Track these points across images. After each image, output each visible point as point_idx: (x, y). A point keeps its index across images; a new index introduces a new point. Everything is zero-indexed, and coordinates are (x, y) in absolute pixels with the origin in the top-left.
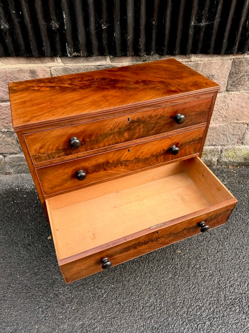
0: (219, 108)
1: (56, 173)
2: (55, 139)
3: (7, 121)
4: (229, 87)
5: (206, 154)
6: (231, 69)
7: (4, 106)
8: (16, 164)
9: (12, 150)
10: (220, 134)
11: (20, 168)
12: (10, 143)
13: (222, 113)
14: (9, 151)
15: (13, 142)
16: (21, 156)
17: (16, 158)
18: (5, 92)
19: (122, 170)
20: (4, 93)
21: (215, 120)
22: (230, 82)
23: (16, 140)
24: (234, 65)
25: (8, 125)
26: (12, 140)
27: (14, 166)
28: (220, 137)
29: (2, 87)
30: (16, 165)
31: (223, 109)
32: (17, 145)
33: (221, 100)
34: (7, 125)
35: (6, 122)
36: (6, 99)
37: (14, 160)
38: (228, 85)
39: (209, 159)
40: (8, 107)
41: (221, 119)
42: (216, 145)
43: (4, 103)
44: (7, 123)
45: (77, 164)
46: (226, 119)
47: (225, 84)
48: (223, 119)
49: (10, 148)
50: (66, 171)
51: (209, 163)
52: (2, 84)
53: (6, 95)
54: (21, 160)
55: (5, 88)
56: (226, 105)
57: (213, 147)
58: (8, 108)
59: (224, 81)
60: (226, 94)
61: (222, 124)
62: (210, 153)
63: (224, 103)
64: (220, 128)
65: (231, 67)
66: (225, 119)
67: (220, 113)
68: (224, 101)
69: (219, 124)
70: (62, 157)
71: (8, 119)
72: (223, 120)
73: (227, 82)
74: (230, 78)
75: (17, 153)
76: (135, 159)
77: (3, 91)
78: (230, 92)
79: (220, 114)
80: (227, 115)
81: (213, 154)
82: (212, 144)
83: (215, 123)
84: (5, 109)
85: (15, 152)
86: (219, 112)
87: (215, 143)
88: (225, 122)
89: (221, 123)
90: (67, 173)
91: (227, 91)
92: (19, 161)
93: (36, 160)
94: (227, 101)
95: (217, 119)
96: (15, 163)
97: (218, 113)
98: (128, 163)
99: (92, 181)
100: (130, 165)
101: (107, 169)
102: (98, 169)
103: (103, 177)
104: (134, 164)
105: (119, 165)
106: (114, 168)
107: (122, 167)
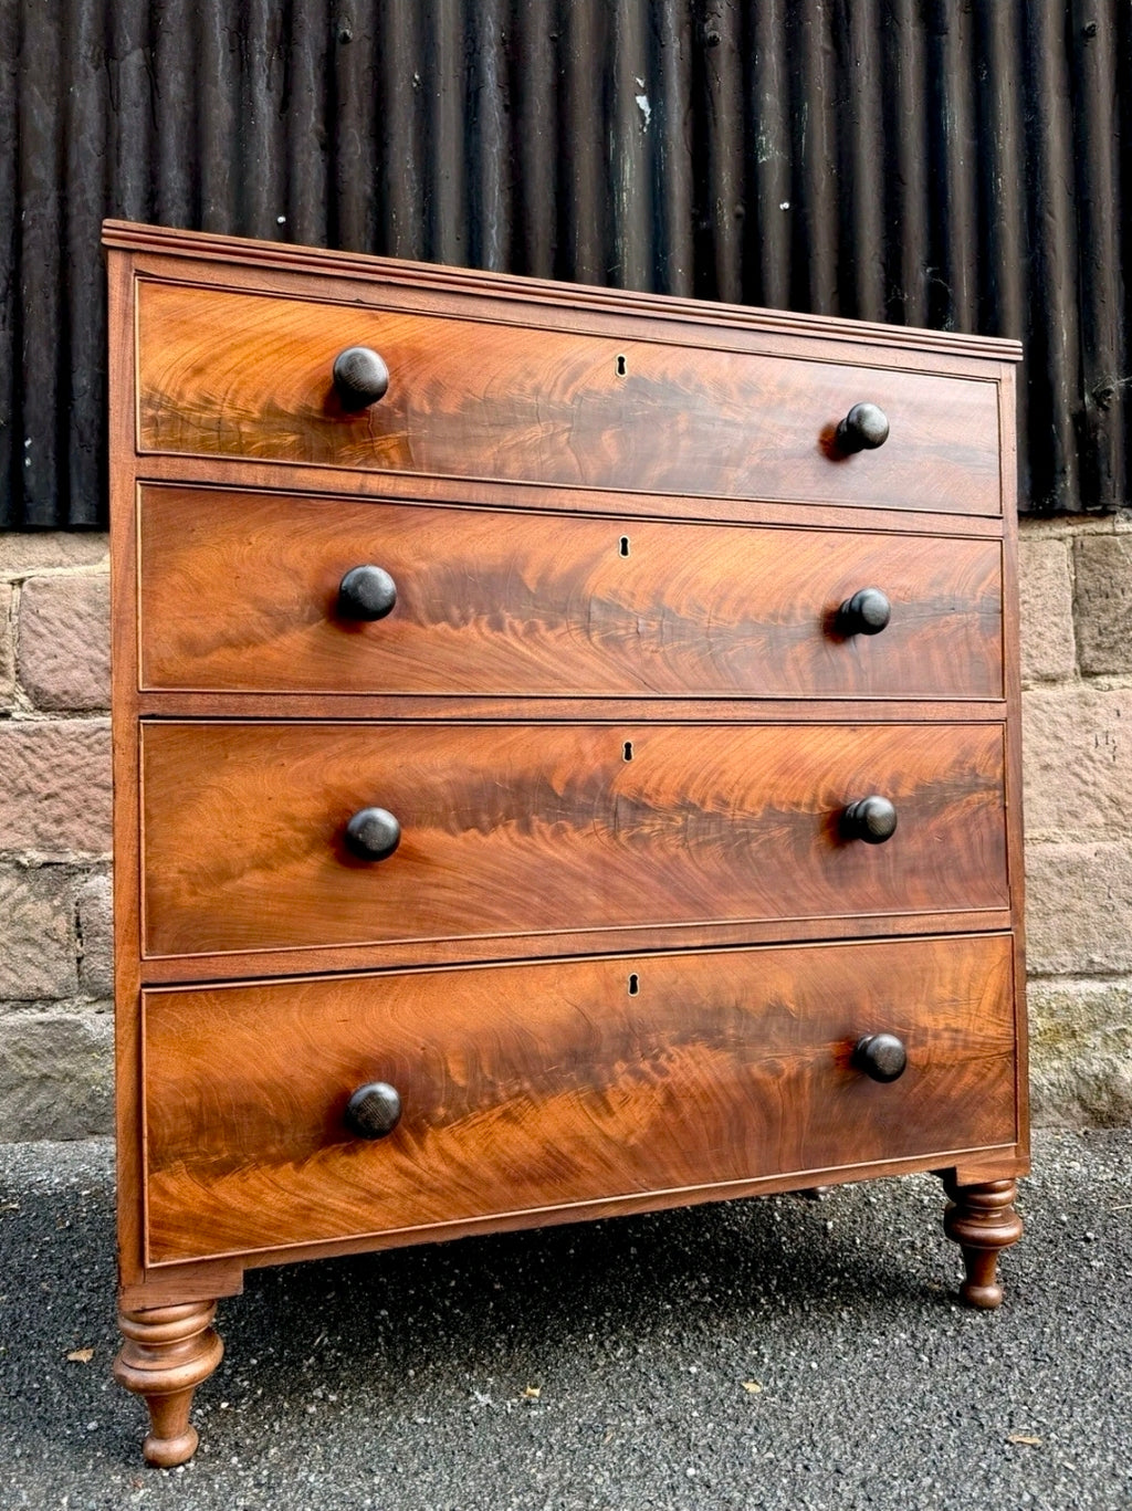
0: (1070, 757)
1: (236, 547)
2: (269, 348)
3: (61, 809)
4: (1089, 653)
5: (1074, 1034)
6: (1073, 577)
7: (72, 733)
8: (26, 1072)
9: (37, 973)
10: (1116, 901)
11: (42, 1099)
12: (36, 934)
13: (1094, 784)
14: (19, 982)
15: (54, 924)
16: (69, 1017)
17: (41, 1030)
18: (96, 669)
19: (589, 660)
20: (91, 671)
21: (1068, 818)
22: (1086, 632)
23: (74, 915)
24: (1081, 559)
25: (59, 830)
26: (56, 911)
27: (11, 1089)
28: (1121, 921)
29: (89, 645)
30: (26, 1079)
31: (1091, 759)
32: (66, 947)
33: (1068, 716)
34: (55, 829)
35: (56, 812)
36: (90, 698)
37: (28, 1043)
38: (1080, 647)
39: (1096, 1068)
40: (88, 737)
41: (1099, 819)
42: (1113, 974)
43: (78, 721)
44: (59, 821)
45: (354, 528)
46: (1120, 818)
47: (1066, 641)
48: (1106, 816)
49: (30, 960)
50: (293, 554)
51: (1105, 1096)
52: (97, 633)
53: (97, 681)
54: (63, 1048)
55: (102, 652)
56: (1102, 741)
57: (1098, 987)
58: (87, 742)
59: (1056, 625)
60: (1085, 687)
61: (1108, 846)
62: (1096, 1028)
63: (1088, 732)
64: (1104, 865)
65: (1072, 569)
66: (1116, 813)
67: (1085, 783)
68: (1085, 721)
69: (1096, 845)
70: (284, 456)
71: (68, 796)
72: (1111, 824)
73: (1072, 630)
74: (1082, 615)
75: (54, 1000)
76: (657, 614)
77: (92, 660)
78: (1099, 679)
79: (1083, 788)
80: (1120, 794)
81: (1110, 1030)
82: (1091, 962)
83: (1075, 839)
84: (74, 744)
85: (49, 988)
86: (1077, 775)
87: (1104, 961)
88: (1121, 832)
89: (1103, 840)
90: (295, 574)
91: (1087, 673)
92: (50, 1051)
93: (157, 431)
94: (1098, 719)
95: (1074, 814)
96: (21, 1066)
97: (1071, 781)
98: (619, 624)
99: (421, 676)
100: (630, 644)
101: (507, 626)
102: (459, 607)
103: (485, 675)
104: (652, 647)
105: (576, 623)
106: (550, 635)
107: (589, 639)
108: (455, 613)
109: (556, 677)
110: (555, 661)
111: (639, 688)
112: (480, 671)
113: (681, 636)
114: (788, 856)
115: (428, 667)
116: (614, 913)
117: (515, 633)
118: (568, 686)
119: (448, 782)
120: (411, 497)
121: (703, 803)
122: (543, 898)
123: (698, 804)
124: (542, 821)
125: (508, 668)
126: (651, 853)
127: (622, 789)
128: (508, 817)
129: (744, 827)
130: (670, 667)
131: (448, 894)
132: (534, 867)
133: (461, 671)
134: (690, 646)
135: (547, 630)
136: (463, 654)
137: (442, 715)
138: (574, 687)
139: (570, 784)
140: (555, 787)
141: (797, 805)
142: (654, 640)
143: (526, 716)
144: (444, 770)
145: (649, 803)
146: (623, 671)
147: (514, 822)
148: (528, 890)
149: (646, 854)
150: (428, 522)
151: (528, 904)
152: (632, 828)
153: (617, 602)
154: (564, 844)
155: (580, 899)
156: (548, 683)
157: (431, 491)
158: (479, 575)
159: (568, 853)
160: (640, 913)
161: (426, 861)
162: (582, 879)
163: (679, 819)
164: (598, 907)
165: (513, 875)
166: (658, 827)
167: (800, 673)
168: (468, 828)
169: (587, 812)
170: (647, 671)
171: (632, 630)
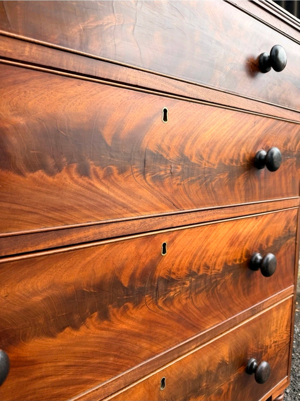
19: (145, 193)
76: (181, 160)
98: (161, 167)
99: (21, 217)
100: (167, 181)
101: (91, 171)
102: (53, 157)
103: (76, 210)
104: (179, 182)
105: (137, 168)
106: (120, 178)
107: (145, 178)
108: (50, 162)
109: (124, 206)
110: (124, 195)
111: (171, 208)
112: (72, 208)
113: (192, 175)
114: (231, 288)
115: (27, 209)
116: (155, 348)
117: (97, 177)
118: (132, 212)
119: (47, 299)
120: (8, 56)
121: (199, 270)
122: (115, 356)
123: (196, 271)
124: (114, 307)
125: (92, 203)
126: (174, 307)
127: (161, 272)
128: (92, 312)
129: (215, 278)
130: (186, 193)
131: (50, 380)
132: (110, 338)
133: (56, 210)
134: (196, 180)
135: (119, 174)
136: (57, 195)
137: (41, 247)
138: (136, 212)
139: (132, 277)
140: (123, 282)
141: (235, 260)
142: (179, 177)
143: (105, 237)
144: (44, 290)
145: (173, 277)
146: (163, 199)
147: (96, 314)
148: (106, 355)
149: (172, 308)
150: (24, 82)
151: (106, 364)
152: (165, 295)
153: (160, 153)
154: (128, 317)
155: (137, 348)
156: (119, 211)
157: (27, 54)
158: (69, 130)
159: (131, 322)
160: (167, 343)
161: (33, 363)
162: (138, 336)
163: (188, 282)
164: (147, 349)
165: (96, 349)
166: (178, 290)
167: (240, 191)
168: (64, 328)
169: (141, 293)
170: (176, 197)
171: (169, 172)
